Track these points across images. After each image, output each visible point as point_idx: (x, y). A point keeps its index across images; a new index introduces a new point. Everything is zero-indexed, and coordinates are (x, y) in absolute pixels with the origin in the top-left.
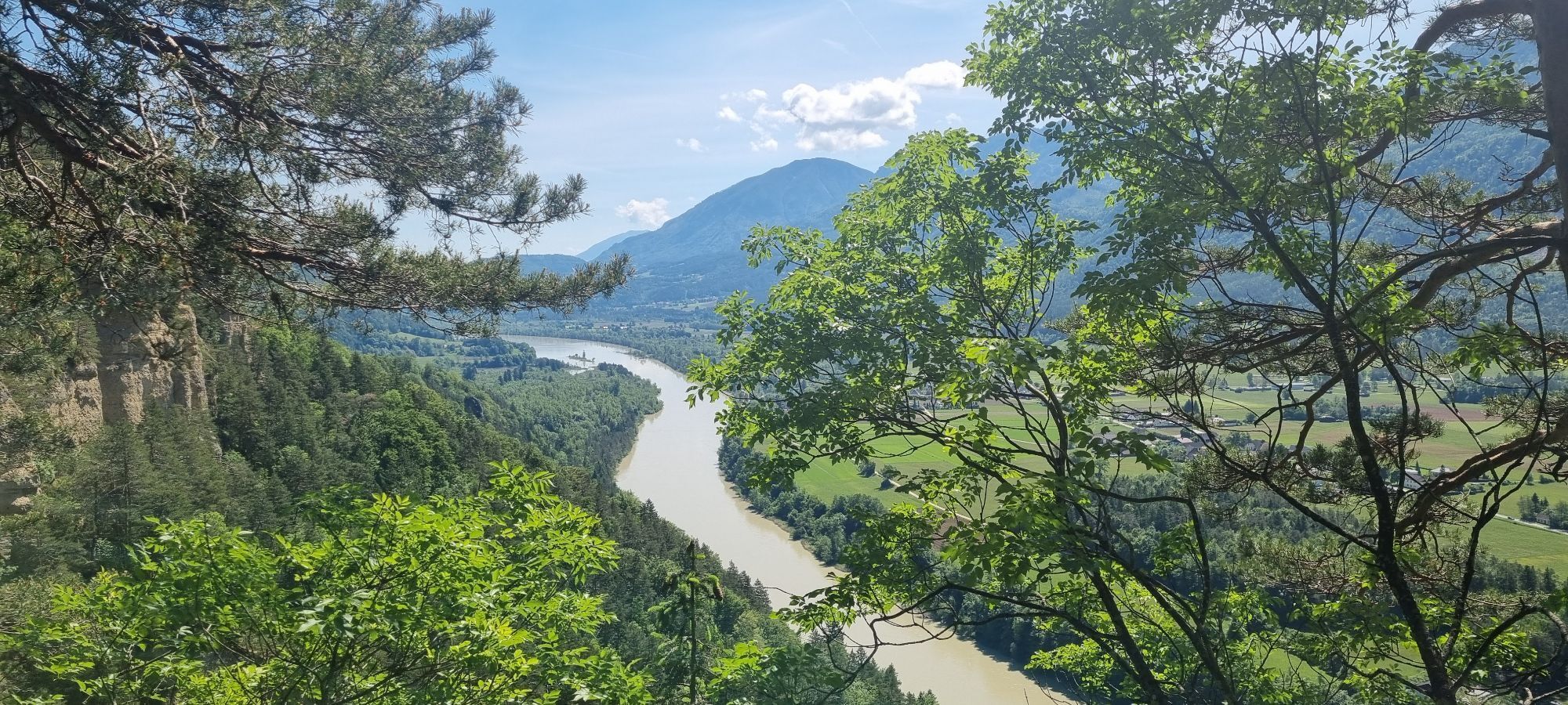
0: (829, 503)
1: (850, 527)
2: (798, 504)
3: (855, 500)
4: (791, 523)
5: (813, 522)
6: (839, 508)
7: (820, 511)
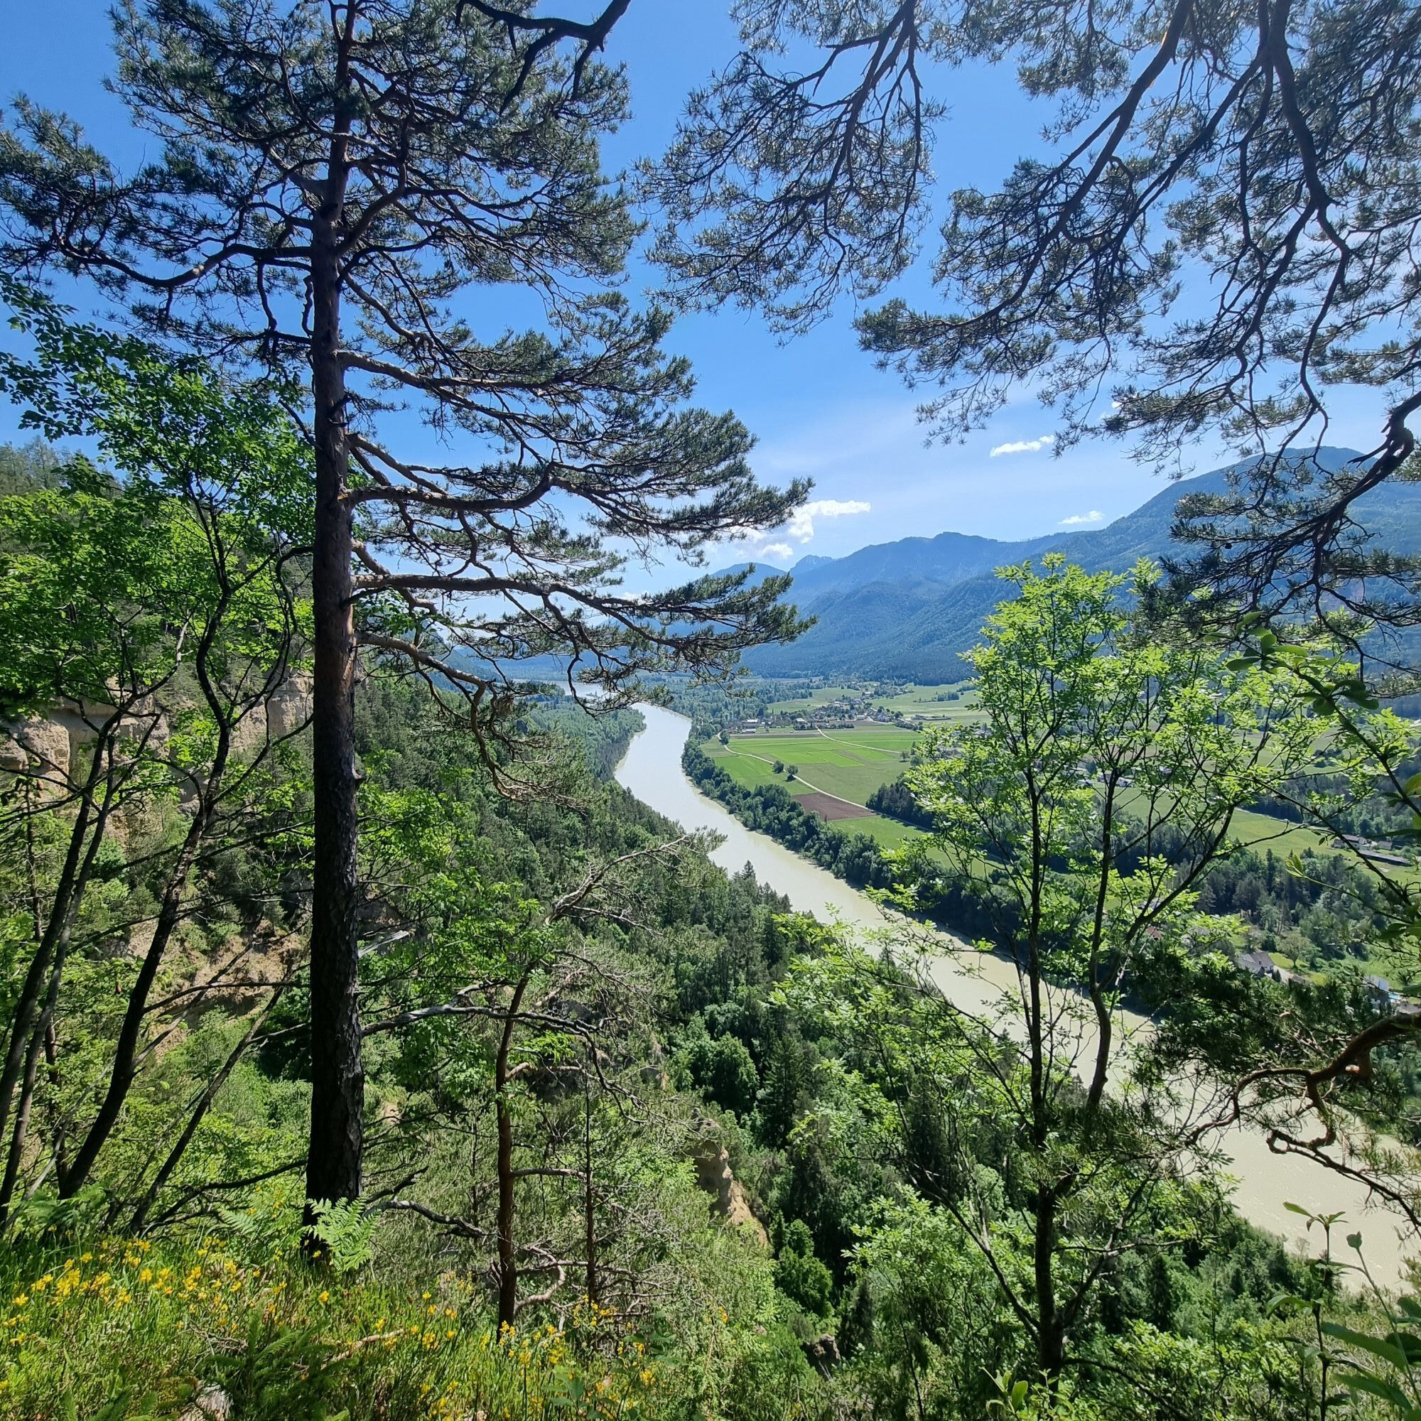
0: (752, 791)
1: (766, 806)
2: (733, 791)
3: (769, 788)
4: (728, 803)
5: (742, 802)
6: (759, 793)
7: (747, 795)
